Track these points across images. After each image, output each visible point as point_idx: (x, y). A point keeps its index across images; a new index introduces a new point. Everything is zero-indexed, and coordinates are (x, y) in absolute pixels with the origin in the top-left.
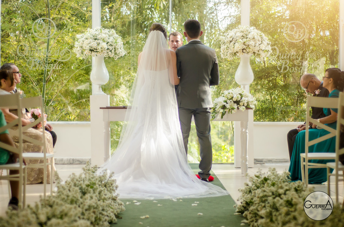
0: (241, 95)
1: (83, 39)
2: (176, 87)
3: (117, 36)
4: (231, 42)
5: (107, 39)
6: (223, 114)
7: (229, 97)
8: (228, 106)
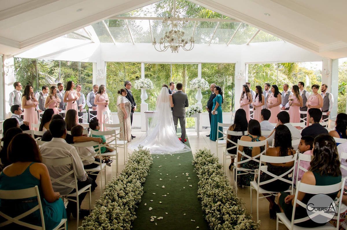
0: (197, 108)
1: (138, 83)
2: (172, 109)
3: (151, 81)
4: (194, 84)
5: (147, 83)
6: (190, 115)
7: (193, 109)
8: (192, 112)
